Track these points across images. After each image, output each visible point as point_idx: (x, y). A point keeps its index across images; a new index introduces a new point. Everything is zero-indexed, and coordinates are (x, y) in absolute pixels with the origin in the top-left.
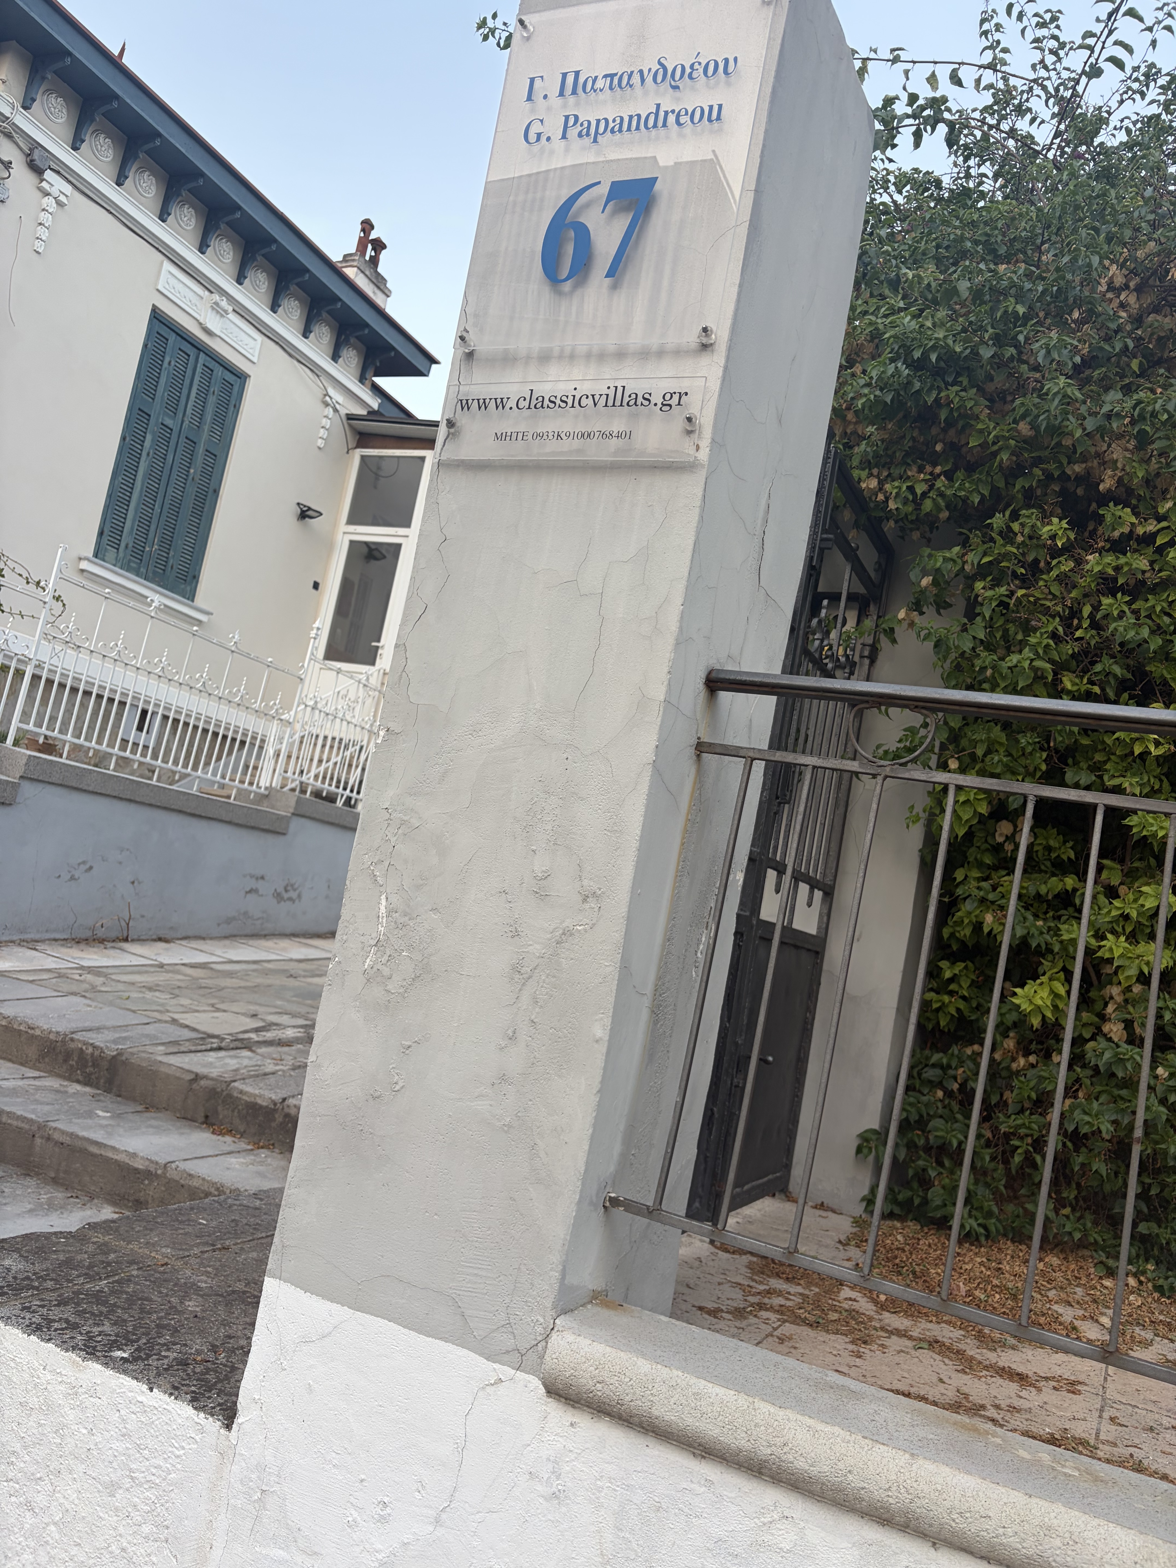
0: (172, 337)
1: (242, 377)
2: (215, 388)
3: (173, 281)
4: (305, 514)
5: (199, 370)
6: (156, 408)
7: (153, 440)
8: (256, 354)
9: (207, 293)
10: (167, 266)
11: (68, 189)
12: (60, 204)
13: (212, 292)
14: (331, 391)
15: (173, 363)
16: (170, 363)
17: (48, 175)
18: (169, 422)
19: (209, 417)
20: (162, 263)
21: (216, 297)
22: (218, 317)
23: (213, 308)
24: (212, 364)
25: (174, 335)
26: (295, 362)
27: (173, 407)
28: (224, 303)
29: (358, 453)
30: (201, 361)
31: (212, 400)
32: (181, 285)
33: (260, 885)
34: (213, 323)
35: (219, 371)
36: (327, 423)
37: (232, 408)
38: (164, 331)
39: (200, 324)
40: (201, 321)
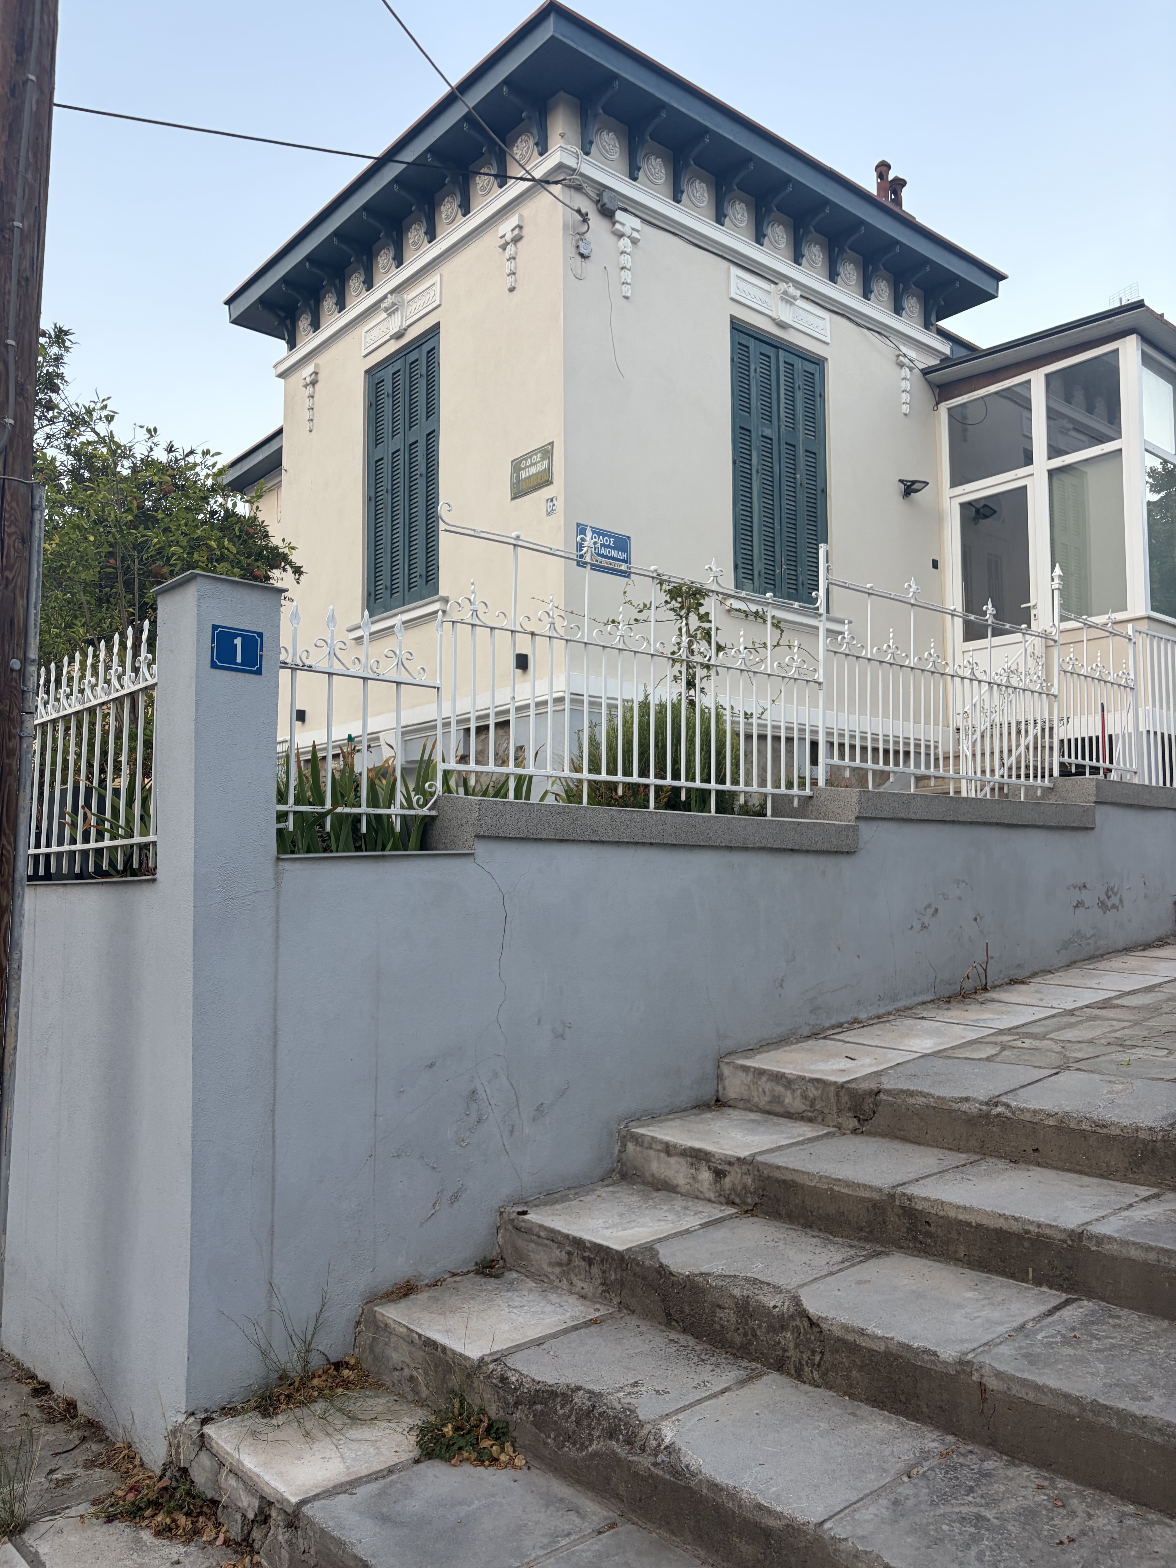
0: (752, 343)
1: (819, 362)
2: (799, 382)
3: (743, 285)
4: (910, 488)
5: (782, 368)
6: (755, 422)
7: (758, 456)
8: (828, 334)
9: (772, 285)
10: (735, 271)
11: (636, 223)
12: (634, 242)
13: (776, 284)
14: (904, 350)
15: (758, 370)
16: (755, 371)
17: (620, 215)
18: (768, 432)
19: (800, 415)
20: (729, 269)
21: (783, 286)
22: (788, 306)
23: (782, 299)
24: (792, 359)
25: (752, 340)
26: (866, 331)
27: (768, 417)
28: (792, 290)
29: (944, 407)
30: (781, 359)
31: (799, 395)
32: (750, 286)
33: (1085, 895)
34: (785, 314)
35: (799, 364)
36: (906, 385)
37: (818, 399)
38: (745, 340)
39: (774, 320)
40: (774, 316)
